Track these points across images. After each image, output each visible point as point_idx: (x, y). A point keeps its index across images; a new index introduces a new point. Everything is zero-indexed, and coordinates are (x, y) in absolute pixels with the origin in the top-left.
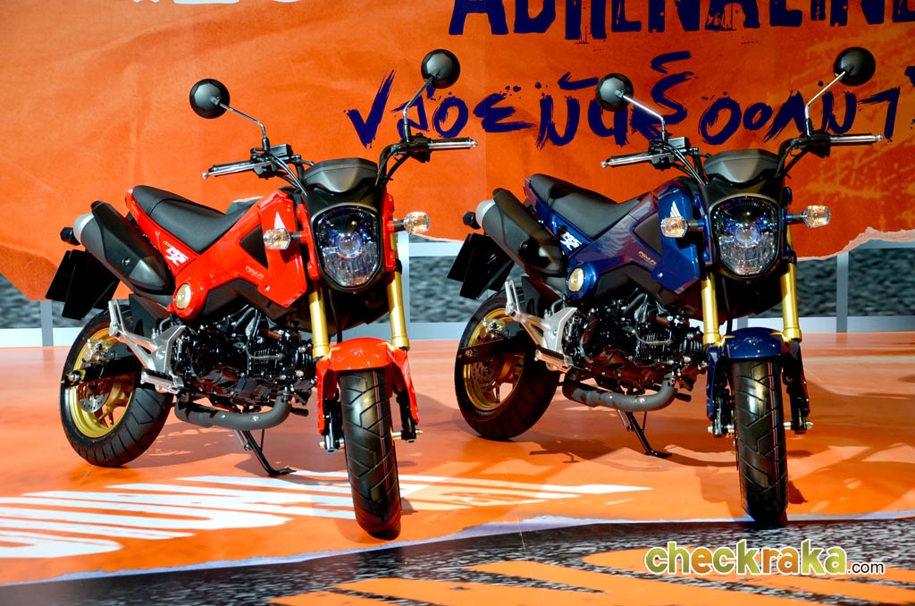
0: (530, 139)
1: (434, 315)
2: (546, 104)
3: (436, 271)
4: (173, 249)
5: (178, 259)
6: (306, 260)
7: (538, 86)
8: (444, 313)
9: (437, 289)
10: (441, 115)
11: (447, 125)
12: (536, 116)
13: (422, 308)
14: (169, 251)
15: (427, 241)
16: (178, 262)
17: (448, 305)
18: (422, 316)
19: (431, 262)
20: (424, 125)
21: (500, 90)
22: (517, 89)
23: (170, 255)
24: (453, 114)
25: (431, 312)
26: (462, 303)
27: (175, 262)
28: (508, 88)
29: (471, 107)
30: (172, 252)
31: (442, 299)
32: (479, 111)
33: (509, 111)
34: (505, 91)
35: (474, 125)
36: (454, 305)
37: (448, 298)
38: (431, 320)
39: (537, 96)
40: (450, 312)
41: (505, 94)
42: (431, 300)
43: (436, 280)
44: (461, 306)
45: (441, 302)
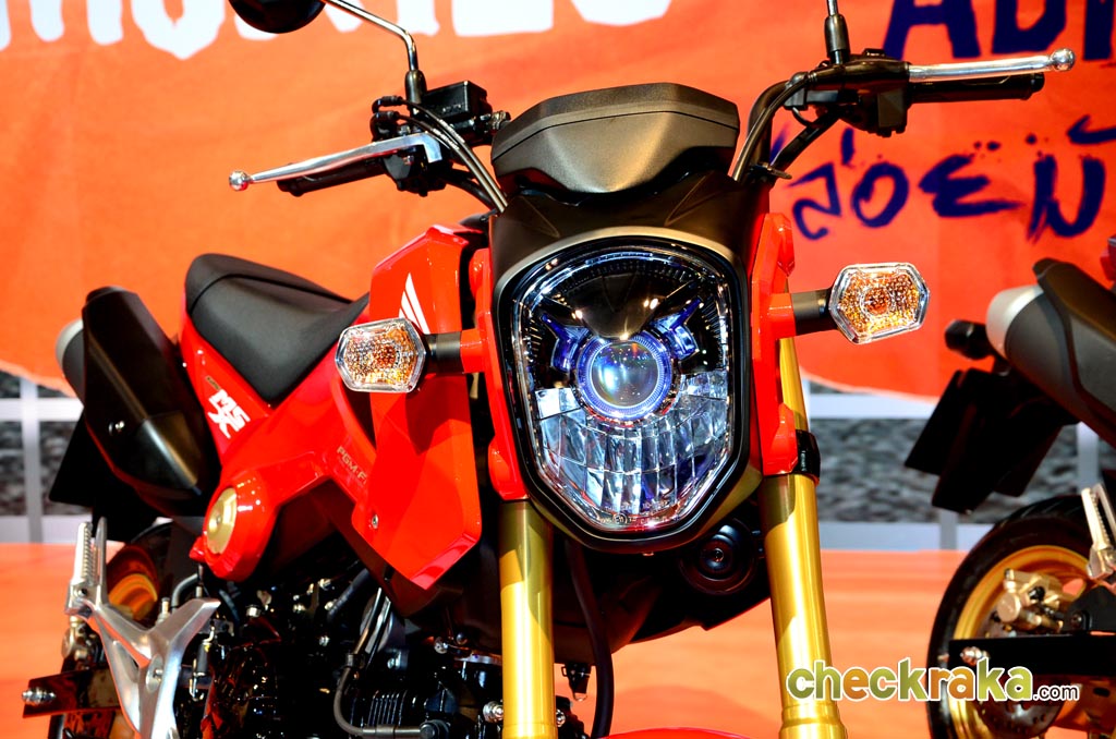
0: (1016, 227)
1: (850, 511)
2: (1045, 171)
3: (853, 441)
4: (222, 395)
5: (229, 420)
6: (483, 437)
7: (1031, 140)
8: (864, 509)
9: (855, 471)
10: (863, 191)
11: (873, 208)
12: (1026, 188)
13: (829, 499)
14: (214, 400)
15: (837, 392)
16: (229, 427)
17: (872, 495)
18: (827, 512)
19: (844, 427)
20: (835, 209)
21: (963, 146)
22: (993, 146)
23: (215, 412)
24: (884, 189)
25: (844, 506)
26: (894, 493)
27: (224, 429)
28: (978, 145)
29: (914, 176)
30: (220, 404)
31: (860, 485)
32: (927, 184)
33: (980, 182)
34: (971, 150)
35: (919, 205)
36: (882, 495)
37: (872, 484)
38: (844, 517)
39: (1029, 156)
40: (876, 507)
41: (972, 155)
42: (844, 488)
43: (852, 455)
44: (894, 499)
45: (859, 492)
